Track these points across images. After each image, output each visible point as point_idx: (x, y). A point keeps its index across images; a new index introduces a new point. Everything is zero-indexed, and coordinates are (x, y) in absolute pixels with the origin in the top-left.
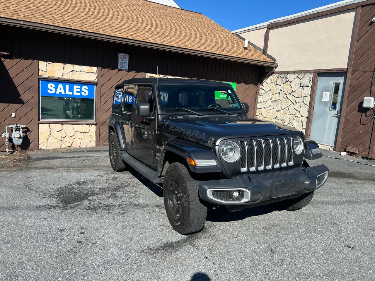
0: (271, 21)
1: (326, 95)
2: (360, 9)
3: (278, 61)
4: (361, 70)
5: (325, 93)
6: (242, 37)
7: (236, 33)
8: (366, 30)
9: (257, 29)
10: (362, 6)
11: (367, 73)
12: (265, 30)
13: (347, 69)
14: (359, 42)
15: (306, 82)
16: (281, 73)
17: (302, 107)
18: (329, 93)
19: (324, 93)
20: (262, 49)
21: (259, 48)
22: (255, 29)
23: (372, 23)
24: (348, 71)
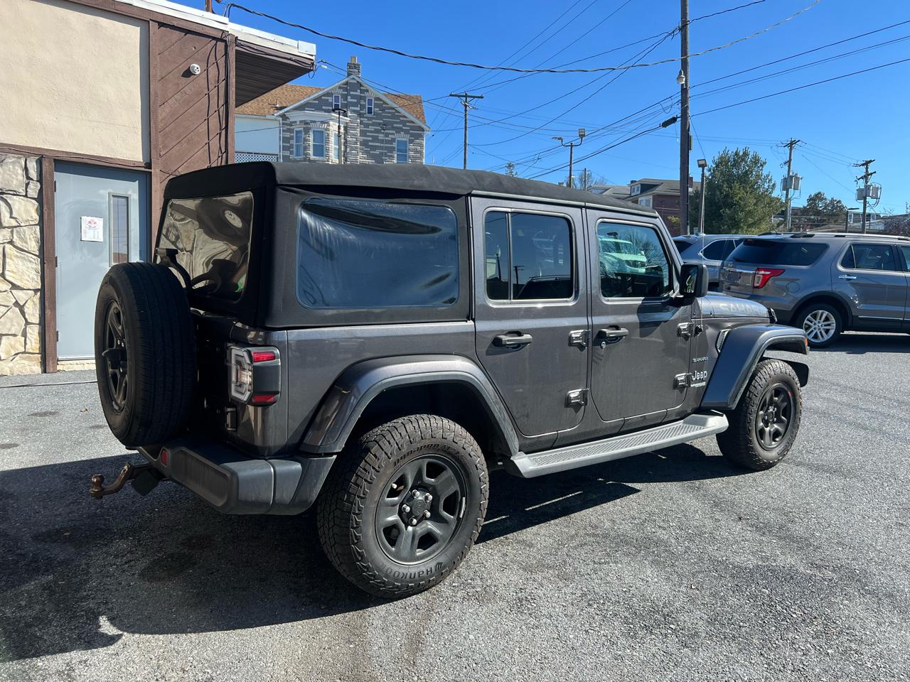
1: (93, 225)
5: (89, 219)
8: (177, 84)
10: (161, 25)
13: (149, 165)
14: (167, 108)
15: (15, 182)
17: (11, 259)
18: (100, 222)
19: (85, 219)
23: (188, 73)
24: (152, 171)
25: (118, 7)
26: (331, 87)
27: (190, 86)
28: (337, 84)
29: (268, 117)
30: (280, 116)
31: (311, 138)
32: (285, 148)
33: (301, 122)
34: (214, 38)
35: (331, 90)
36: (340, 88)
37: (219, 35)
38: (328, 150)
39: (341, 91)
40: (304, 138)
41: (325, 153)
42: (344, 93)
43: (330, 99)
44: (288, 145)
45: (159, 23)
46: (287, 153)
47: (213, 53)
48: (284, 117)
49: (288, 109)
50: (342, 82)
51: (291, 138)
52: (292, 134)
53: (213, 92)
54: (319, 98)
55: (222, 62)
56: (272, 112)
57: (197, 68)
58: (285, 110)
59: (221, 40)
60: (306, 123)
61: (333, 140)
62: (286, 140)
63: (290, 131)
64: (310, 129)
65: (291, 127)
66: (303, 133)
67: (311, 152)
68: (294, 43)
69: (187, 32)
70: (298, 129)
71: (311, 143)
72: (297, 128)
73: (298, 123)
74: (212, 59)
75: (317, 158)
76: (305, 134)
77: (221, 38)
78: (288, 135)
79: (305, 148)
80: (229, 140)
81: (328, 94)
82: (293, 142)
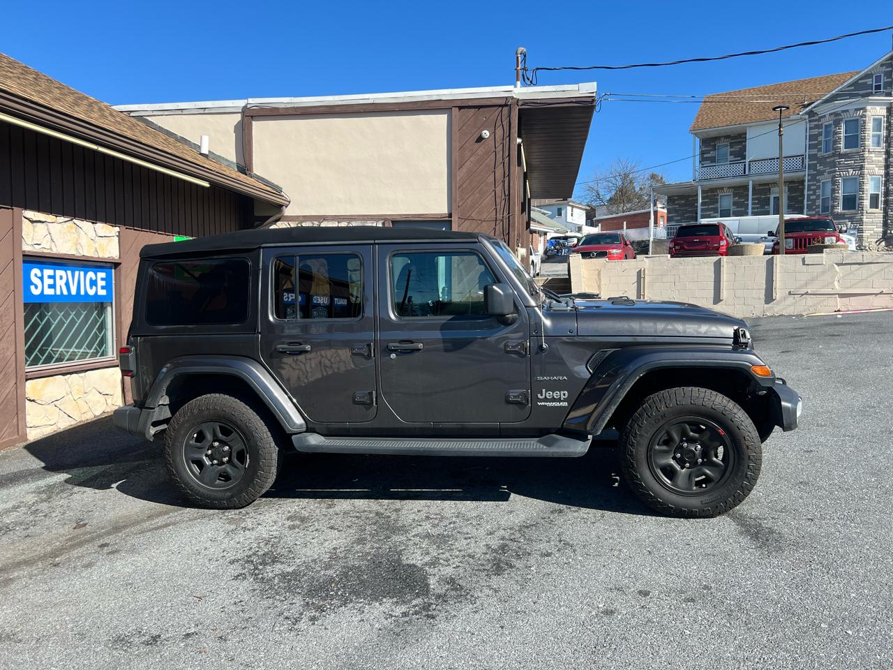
0: (251, 101)
2: (455, 111)
3: (288, 192)
4: (475, 217)
6: (159, 125)
7: (131, 112)
8: (472, 149)
9: (206, 111)
10: (460, 108)
11: (484, 223)
12: (238, 117)
13: (450, 215)
14: (464, 170)
16: (301, 219)
20: (232, 162)
21: (223, 158)
22: (202, 111)
23: (480, 139)
24: (452, 219)
25: (431, 105)
26: (871, 67)
27: (481, 149)
28: (878, 62)
29: (792, 118)
30: (806, 113)
31: (843, 130)
32: (811, 147)
33: (830, 114)
34: (500, 106)
35: (873, 69)
36: (882, 65)
37: (503, 102)
38: (864, 139)
39: (884, 69)
40: (834, 132)
41: (860, 143)
42: (886, 70)
43: (869, 81)
44: (816, 142)
45: (459, 107)
46: (814, 151)
47: (499, 118)
48: (811, 113)
49: (816, 104)
50: (884, 58)
51: (820, 134)
52: (820, 130)
53: (499, 149)
54: (855, 84)
55: (506, 123)
56: (797, 112)
57: (486, 134)
58: (813, 105)
59: (506, 105)
60: (836, 114)
61: (871, 128)
62: (812, 137)
63: (817, 127)
64: (841, 120)
65: (820, 123)
66: (833, 126)
67: (842, 145)
68: (574, 87)
69: (479, 107)
70: (827, 123)
71: (842, 136)
72: (825, 122)
73: (827, 116)
74: (499, 123)
75: (848, 150)
76: (836, 127)
77: (505, 104)
78: (815, 132)
79: (835, 142)
80: (511, 185)
81: (867, 76)
82: (822, 138)
